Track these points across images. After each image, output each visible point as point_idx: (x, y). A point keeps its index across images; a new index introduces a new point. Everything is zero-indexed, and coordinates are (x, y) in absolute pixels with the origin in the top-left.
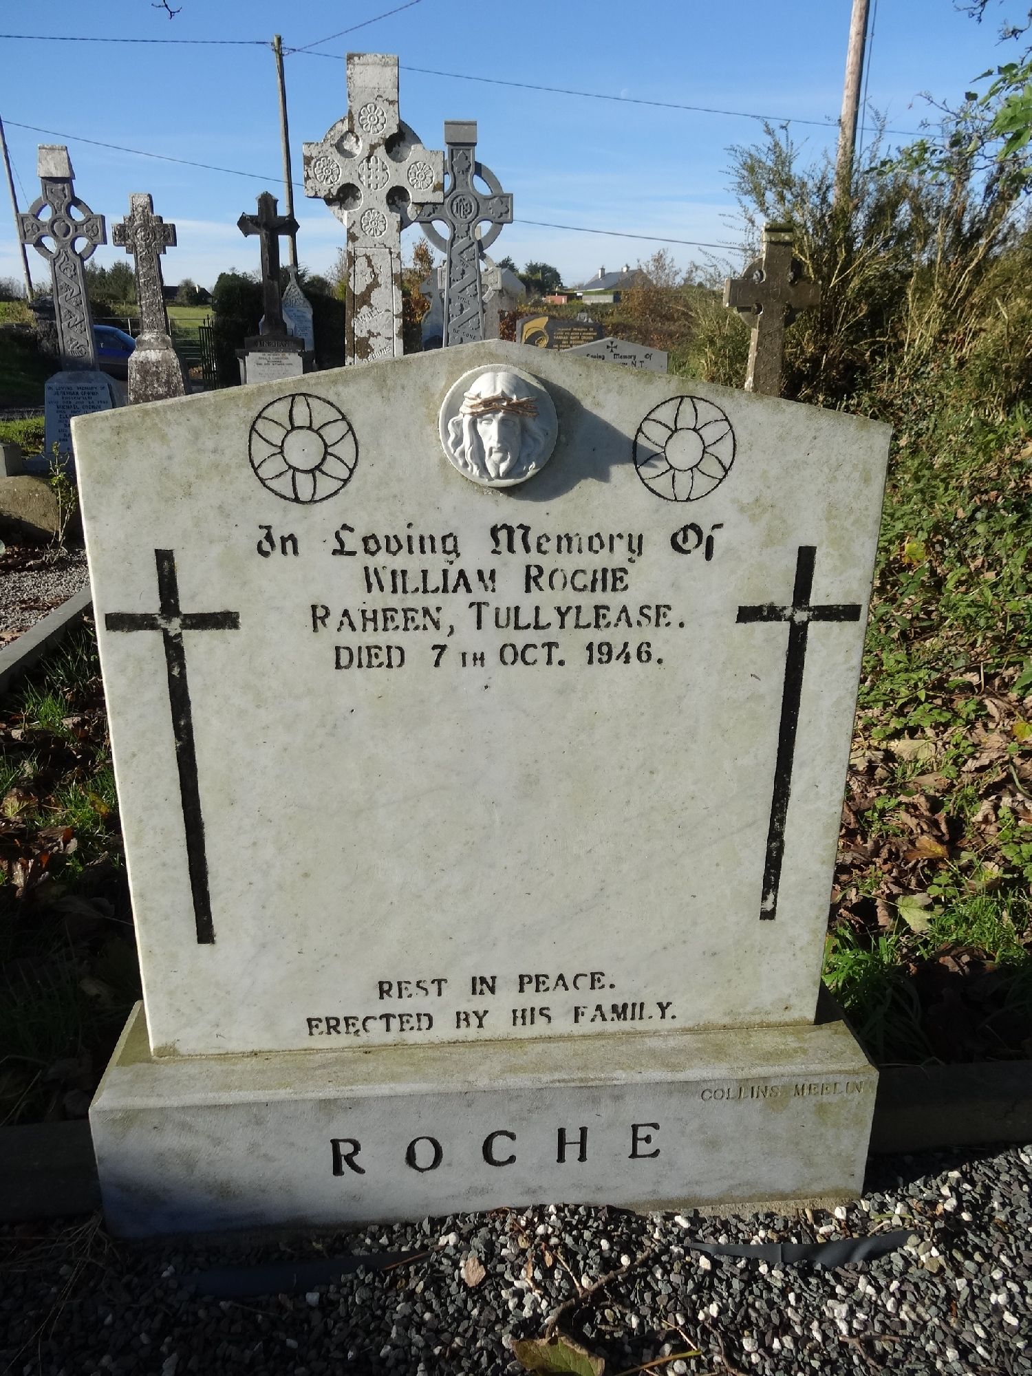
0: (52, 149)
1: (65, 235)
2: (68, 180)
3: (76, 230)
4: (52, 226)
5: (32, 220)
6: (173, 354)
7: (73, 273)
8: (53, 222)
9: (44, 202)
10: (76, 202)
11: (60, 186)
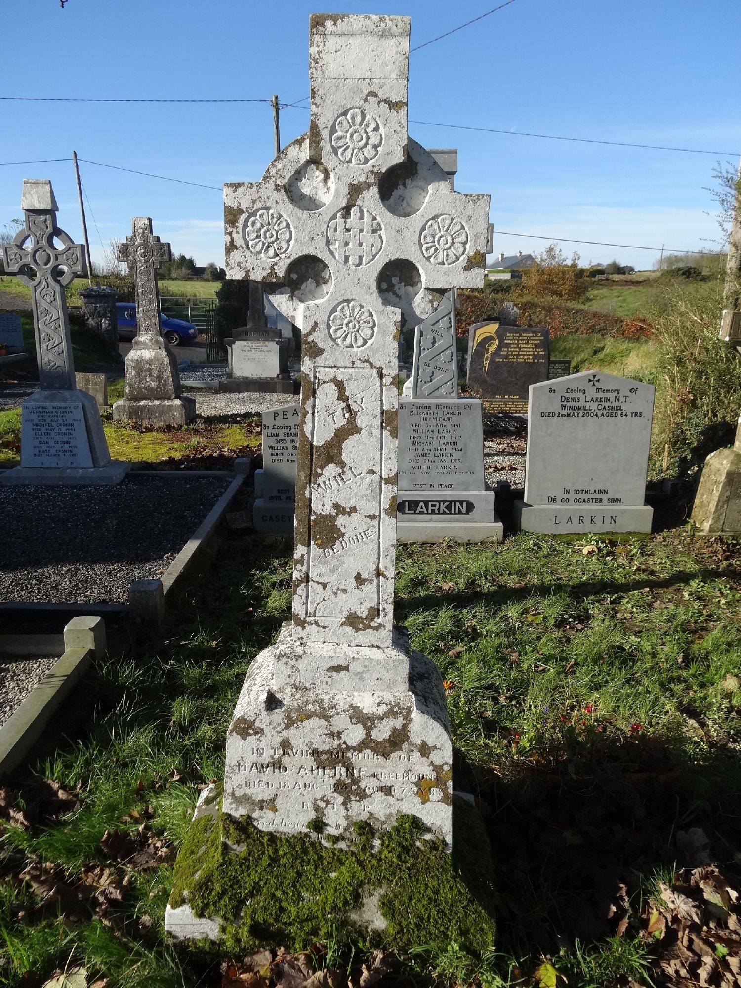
0: (36, 183)
1: (46, 264)
2: (51, 212)
3: (57, 259)
4: (34, 256)
5: (15, 250)
6: (164, 353)
7: (52, 299)
8: (36, 251)
9: (27, 233)
10: (57, 232)
11: (42, 218)
